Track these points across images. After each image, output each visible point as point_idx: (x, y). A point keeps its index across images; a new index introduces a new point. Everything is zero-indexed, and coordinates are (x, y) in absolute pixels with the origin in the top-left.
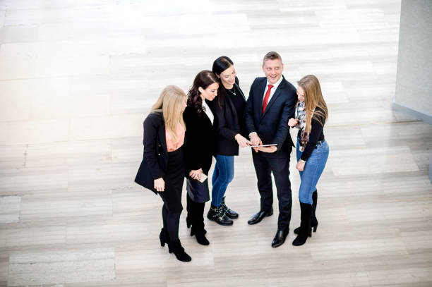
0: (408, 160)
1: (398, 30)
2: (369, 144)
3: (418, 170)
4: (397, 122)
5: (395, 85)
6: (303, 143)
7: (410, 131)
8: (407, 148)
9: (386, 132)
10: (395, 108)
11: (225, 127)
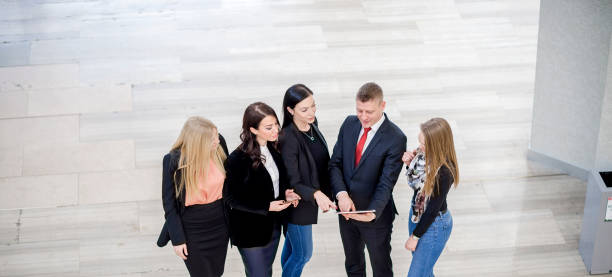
0: (551, 229)
1: (535, 49)
2: (496, 208)
3: (564, 242)
4: (533, 177)
5: (531, 124)
6: (417, 211)
7: (552, 188)
8: (548, 213)
9: (518, 189)
10: (531, 157)
11: (300, 182)
